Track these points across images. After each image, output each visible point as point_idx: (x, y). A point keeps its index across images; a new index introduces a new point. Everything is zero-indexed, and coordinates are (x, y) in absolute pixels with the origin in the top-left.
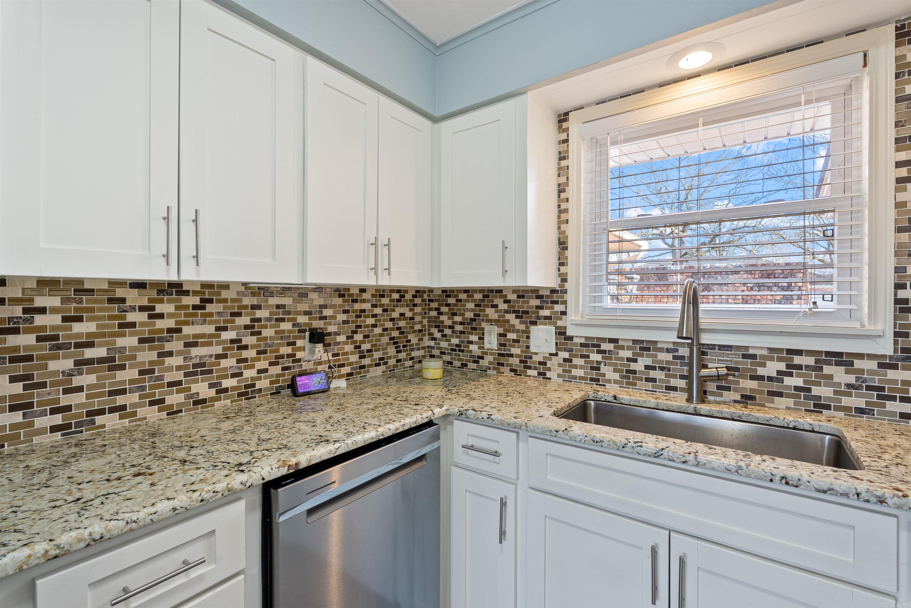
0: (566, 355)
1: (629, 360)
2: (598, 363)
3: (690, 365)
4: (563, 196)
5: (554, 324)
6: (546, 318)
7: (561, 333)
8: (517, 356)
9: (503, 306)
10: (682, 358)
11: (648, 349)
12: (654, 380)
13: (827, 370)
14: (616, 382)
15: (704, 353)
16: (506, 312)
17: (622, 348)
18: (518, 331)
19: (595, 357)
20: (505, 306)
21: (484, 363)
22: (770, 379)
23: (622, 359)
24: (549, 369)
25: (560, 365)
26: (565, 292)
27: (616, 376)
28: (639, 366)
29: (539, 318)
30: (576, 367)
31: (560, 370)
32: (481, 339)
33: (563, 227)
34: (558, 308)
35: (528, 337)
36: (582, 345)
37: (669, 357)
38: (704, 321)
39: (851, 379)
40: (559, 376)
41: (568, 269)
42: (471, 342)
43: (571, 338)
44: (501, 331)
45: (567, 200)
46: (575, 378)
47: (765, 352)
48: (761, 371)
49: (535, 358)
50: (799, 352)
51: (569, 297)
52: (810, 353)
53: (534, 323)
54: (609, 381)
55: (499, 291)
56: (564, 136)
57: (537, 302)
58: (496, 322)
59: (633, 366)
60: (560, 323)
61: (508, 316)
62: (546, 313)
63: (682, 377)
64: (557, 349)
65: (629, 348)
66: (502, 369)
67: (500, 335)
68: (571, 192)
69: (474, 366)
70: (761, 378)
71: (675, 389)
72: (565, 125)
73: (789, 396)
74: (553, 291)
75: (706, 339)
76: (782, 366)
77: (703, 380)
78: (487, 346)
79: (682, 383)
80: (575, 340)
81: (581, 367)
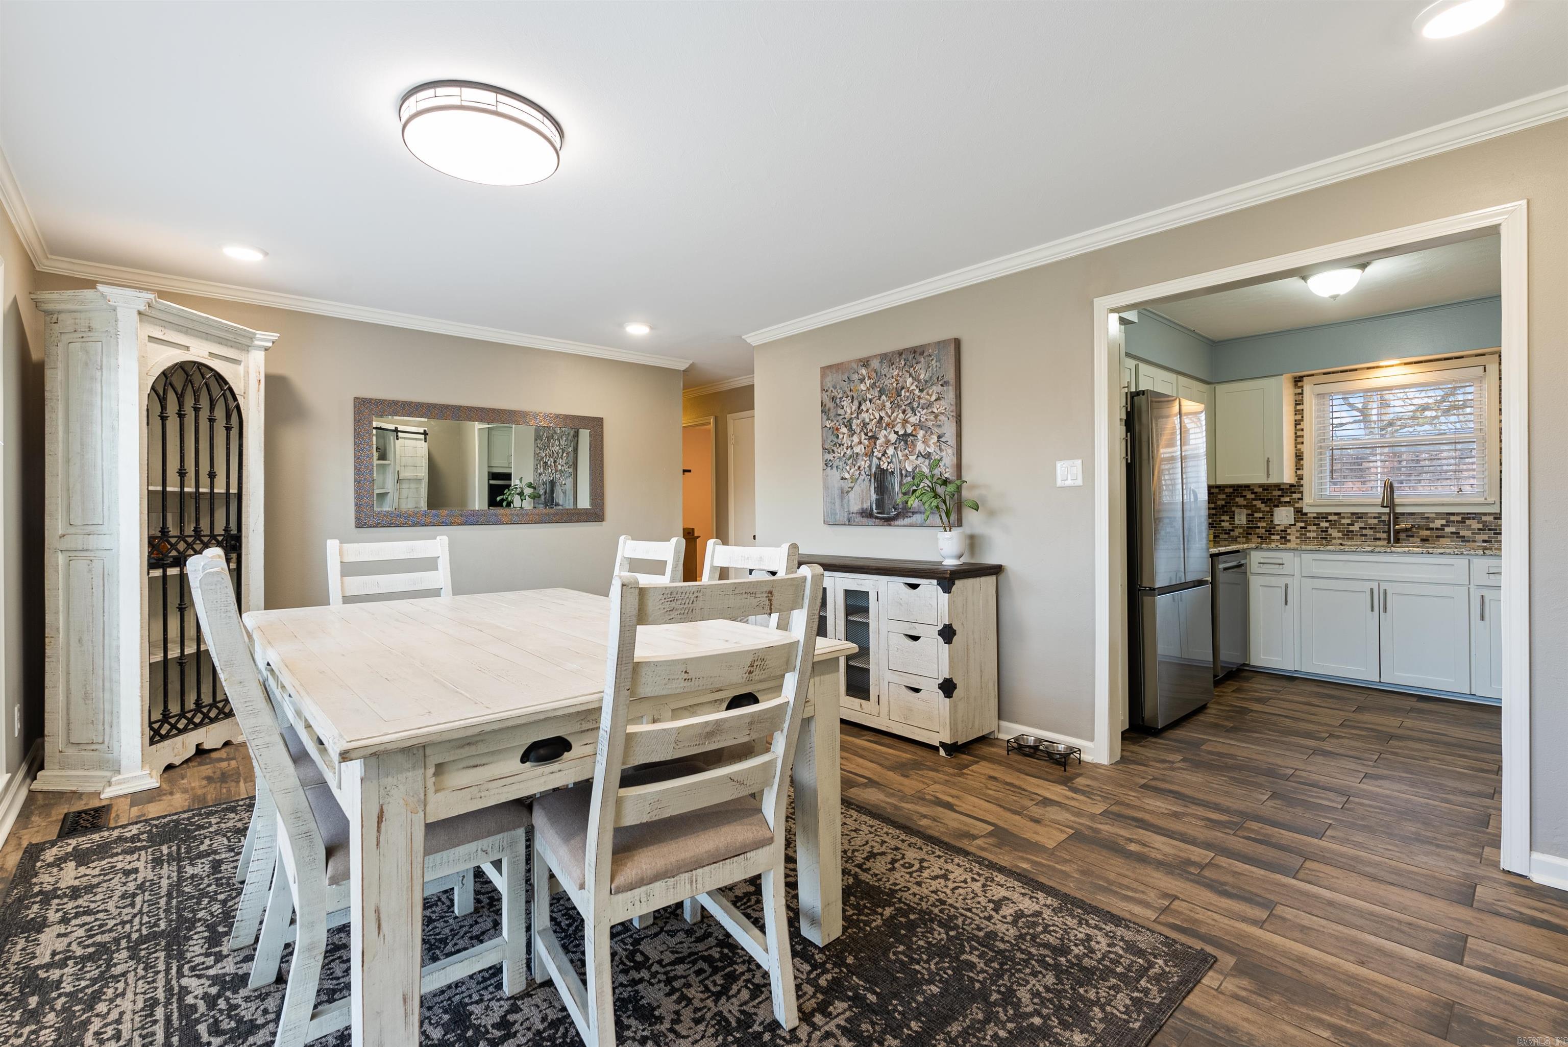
0: (1303, 525)
1: (1348, 524)
2: (1327, 528)
3: (1389, 525)
4: (1298, 427)
5: (1293, 506)
6: (1286, 502)
7: (1299, 512)
8: (1263, 527)
9: (1250, 496)
10: (1384, 521)
11: (1361, 518)
12: (1366, 535)
13: (1468, 522)
14: (1339, 538)
15: (1398, 518)
16: (1253, 499)
17: (1344, 518)
18: (1263, 512)
19: (1324, 524)
20: (1253, 496)
21: (1236, 533)
22: (1437, 529)
23: (1343, 524)
24: (1289, 534)
25: (1297, 531)
26: (1302, 486)
27: (1340, 535)
28: (1356, 527)
29: (1280, 502)
30: (1310, 531)
31: (1298, 534)
32: (1232, 518)
33: (1299, 446)
34: (1295, 496)
35: (1272, 515)
36: (1314, 518)
37: (1376, 521)
38: (1397, 500)
39: (1480, 526)
40: (1297, 538)
41: (1305, 472)
42: (1223, 521)
43: (1306, 514)
44: (1250, 512)
45: (1302, 430)
46: (1309, 538)
47: (1434, 515)
48: (1432, 525)
49: (1277, 528)
50: (1453, 514)
51: (1305, 489)
52: (1458, 514)
53: (1278, 506)
54: (1335, 538)
55: (1247, 487)
56: (1299, 391)
57: (1280, 493)
58: (1245, 506)
59: (1351, 528)
60: (1297, 505)
61: (1254, 503)
62: (1287, 499)
63: (1384, 532)
64: (1295, 521)
65: (1348, 518)
66: (1250, 537)
67: (1248, 515)
68: (1305, 425)
69: (1226, 536)
70: (1432, 529)
71: (1379, 539)
72: (1300, 384)
73: (1448, 537)
74: (1292, 486)
75: (1399, 510)
76: (1444, 522)
77: (1397, 532)
78: (1237, 522)
79: (1385, 536)
80: (1309, 515)
81: (1314, 531)
